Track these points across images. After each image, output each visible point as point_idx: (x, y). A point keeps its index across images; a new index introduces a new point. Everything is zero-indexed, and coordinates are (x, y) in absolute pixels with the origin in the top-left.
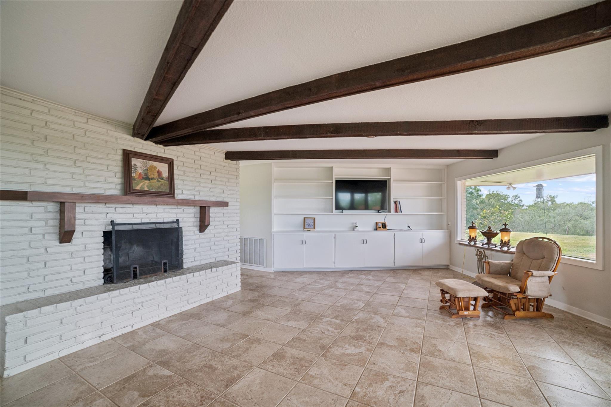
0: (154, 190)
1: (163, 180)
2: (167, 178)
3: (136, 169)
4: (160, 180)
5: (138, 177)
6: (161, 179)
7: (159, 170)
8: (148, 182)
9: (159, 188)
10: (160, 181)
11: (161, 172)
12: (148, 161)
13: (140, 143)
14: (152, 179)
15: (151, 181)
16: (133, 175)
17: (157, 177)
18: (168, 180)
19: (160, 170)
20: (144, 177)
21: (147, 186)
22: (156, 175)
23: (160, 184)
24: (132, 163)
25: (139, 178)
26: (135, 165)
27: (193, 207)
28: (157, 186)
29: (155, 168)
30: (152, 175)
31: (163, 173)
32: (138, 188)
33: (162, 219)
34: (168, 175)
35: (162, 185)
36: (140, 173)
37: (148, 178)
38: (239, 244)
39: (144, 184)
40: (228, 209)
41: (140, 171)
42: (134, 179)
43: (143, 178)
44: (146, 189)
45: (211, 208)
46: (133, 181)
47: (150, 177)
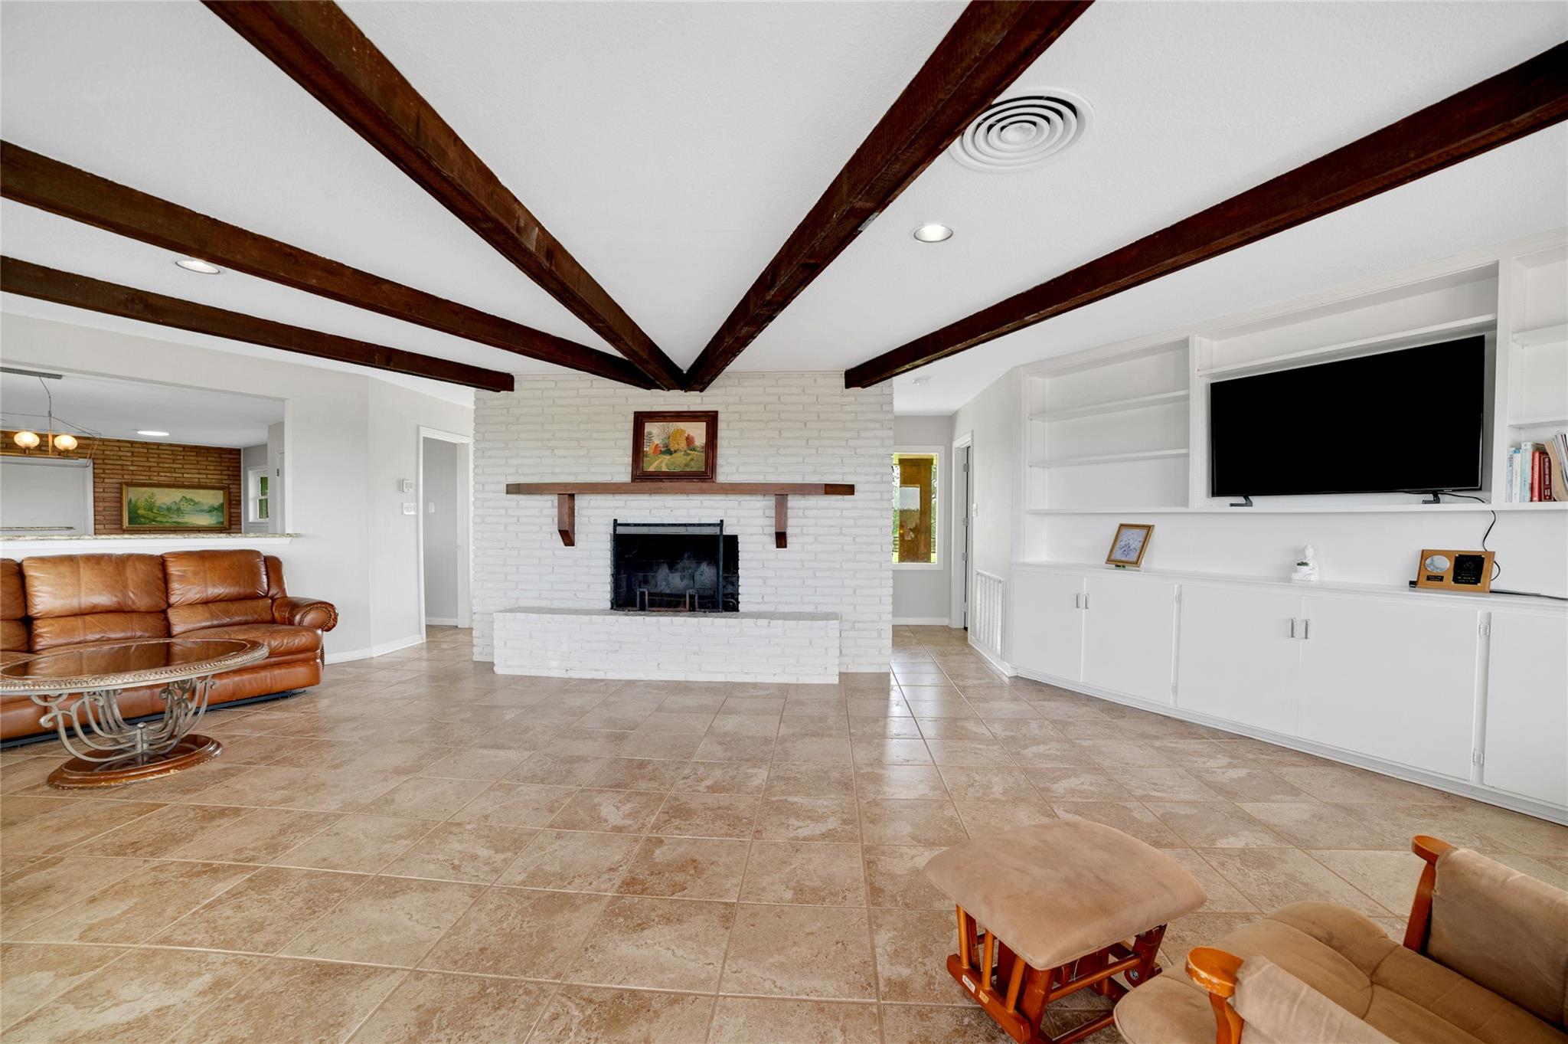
0: (677, 470)
1: (696, 451)
2: (702, 447)
3: (650, 440)
4: (689, 452)
5: (652, 451)
6: (691, 450)
7: (688, 435)
8: (669, 457)
9: (686, 465)
10: (688, 455)
11: (693, 438)
12: (671, 423)
13: (661, 396)
14: (675, 451)
15: (674, 455)
16: (645, 449)
17: (685, 448)
18: (704, 450)
19: (691, 434)
20: (663, 449)
21: (666, 465)
22: (683, 444)
23: (689, 458)
24: (646, 431)
25: (654, 453)
26: (650, 433)
27: (760, 498)
28: (684, 462)
29: (682, 432)
30: (677, 446)
31: (696, 439)
32: (652, 469)
33: (698, 519)
34: (704, 441)
35: (692, 460)
36: (657, 445)
37: (669, 452)
38: (891, 583)
39: (662, 462)
40: (855, 501)
41: (657, 441)
42: (647, 456)
43: (662, 453)
44: (664, 469)
45: (790, 498)
46: (645, 459)
47: (672, 449)
